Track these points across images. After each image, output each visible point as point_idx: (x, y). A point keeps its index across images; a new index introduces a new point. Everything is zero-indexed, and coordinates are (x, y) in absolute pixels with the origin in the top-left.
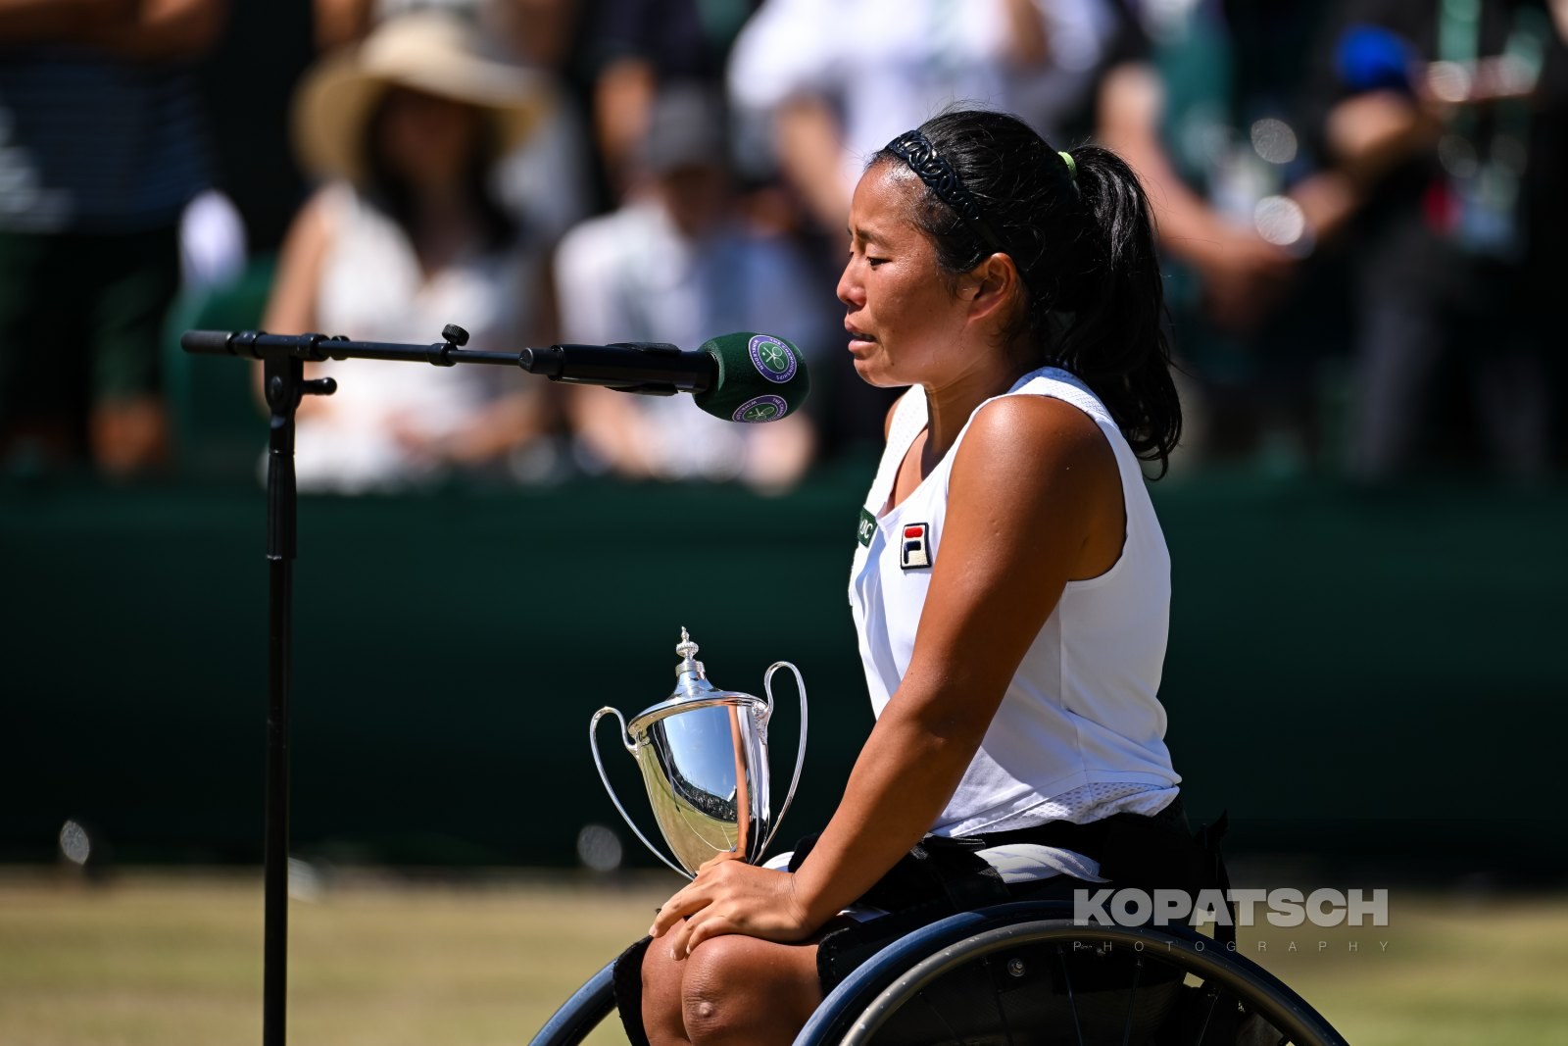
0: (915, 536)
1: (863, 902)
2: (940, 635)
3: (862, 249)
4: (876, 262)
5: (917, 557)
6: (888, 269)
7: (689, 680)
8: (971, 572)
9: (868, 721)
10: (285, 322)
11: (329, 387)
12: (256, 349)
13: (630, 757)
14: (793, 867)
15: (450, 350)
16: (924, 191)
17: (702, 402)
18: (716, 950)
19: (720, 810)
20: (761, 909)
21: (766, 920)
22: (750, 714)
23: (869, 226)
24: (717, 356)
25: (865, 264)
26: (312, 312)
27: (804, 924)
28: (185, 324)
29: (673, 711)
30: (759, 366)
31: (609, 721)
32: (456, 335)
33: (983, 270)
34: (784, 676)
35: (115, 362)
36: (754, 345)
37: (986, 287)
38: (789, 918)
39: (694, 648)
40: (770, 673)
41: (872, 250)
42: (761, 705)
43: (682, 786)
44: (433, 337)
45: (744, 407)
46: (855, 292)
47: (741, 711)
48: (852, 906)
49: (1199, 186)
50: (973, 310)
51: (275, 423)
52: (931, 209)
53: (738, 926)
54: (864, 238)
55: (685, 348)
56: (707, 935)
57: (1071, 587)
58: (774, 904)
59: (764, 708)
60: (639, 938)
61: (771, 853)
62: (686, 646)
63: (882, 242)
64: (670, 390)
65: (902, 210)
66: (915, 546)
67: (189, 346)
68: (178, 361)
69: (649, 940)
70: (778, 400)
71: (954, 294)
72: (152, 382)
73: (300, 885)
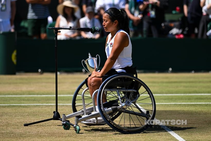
0: (111, 44)
1: (106, 74)
2: (113, 52)
3: (104, 21)
4: (106, 22)
5: (111, 46)
6: (107, 22)
7: (90, 57)
8: (116, 46)
9: (107, 59)
10: (56, 26)
11: (60, 32)
12: (54, 29)
13: (85, 64)
14: (100, 71)
15: (70, 28)
16: (109, 15)
17: (91, 32)
18: (94, 79)
19: (93, 68)
20: (97, 75)
21: (97, 76)
22: (95, 59)
23: (105, 19)
24: (93, 28)
25: (105, 22)
26: (59, 25)
27: (101, 76)
28: (48, 27)
29: (89, 59)
30: (96, 29)
31: (83, 61)
32: (71, 27)
33: (115, 21)
34: (98, 56)
35: (42, 29)
36: (96, 28)
37: (115, 23)
38: (100, 75)
39: (90, 54)
40: (97, 56)
41: (105, 21)
42: (96, 58)
43: (90, 66)
44: (69, 27)
45: (95, 33)
46: (104, 24)
47: (94, 59)
48: (105, 75)
49: (133, 14)
50: (115, 25)
51: (56, 35)
52: (110, 17)
53: (95, 77)
54: (104, 20)
55: (90, 28)
56: (93, 77)
57: (125, 48)
58: (98, 74)
59: (96, 59)
60: (87, 78)
61: (98, 70)
62: (89, 54)
63: (106, 20)
64: (89, 32)
65: (108, 17)
66: (111, 45)
67: (49, 29)
68: (47, 30)
69: (88, 78)
70: (98, 32)
71: (113, 24)
72: (45, 32)
73: (58, 73)
